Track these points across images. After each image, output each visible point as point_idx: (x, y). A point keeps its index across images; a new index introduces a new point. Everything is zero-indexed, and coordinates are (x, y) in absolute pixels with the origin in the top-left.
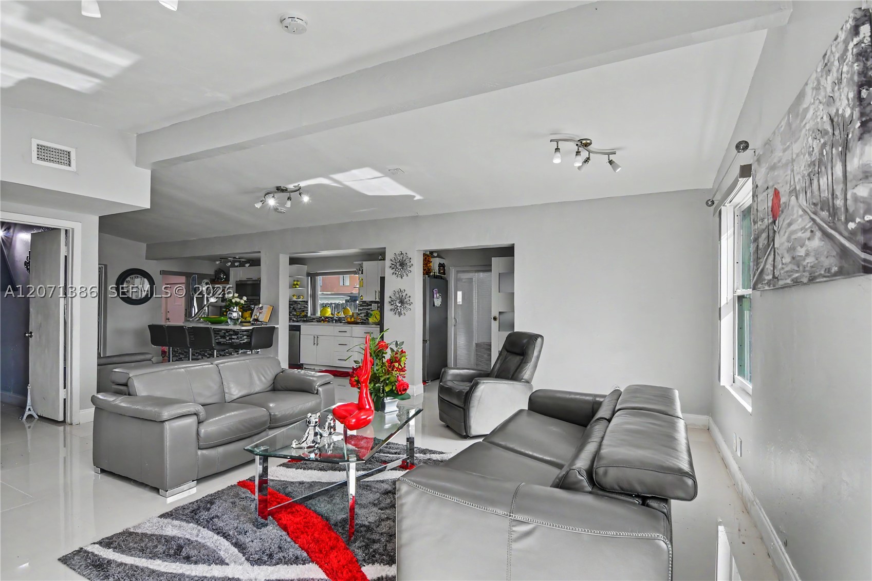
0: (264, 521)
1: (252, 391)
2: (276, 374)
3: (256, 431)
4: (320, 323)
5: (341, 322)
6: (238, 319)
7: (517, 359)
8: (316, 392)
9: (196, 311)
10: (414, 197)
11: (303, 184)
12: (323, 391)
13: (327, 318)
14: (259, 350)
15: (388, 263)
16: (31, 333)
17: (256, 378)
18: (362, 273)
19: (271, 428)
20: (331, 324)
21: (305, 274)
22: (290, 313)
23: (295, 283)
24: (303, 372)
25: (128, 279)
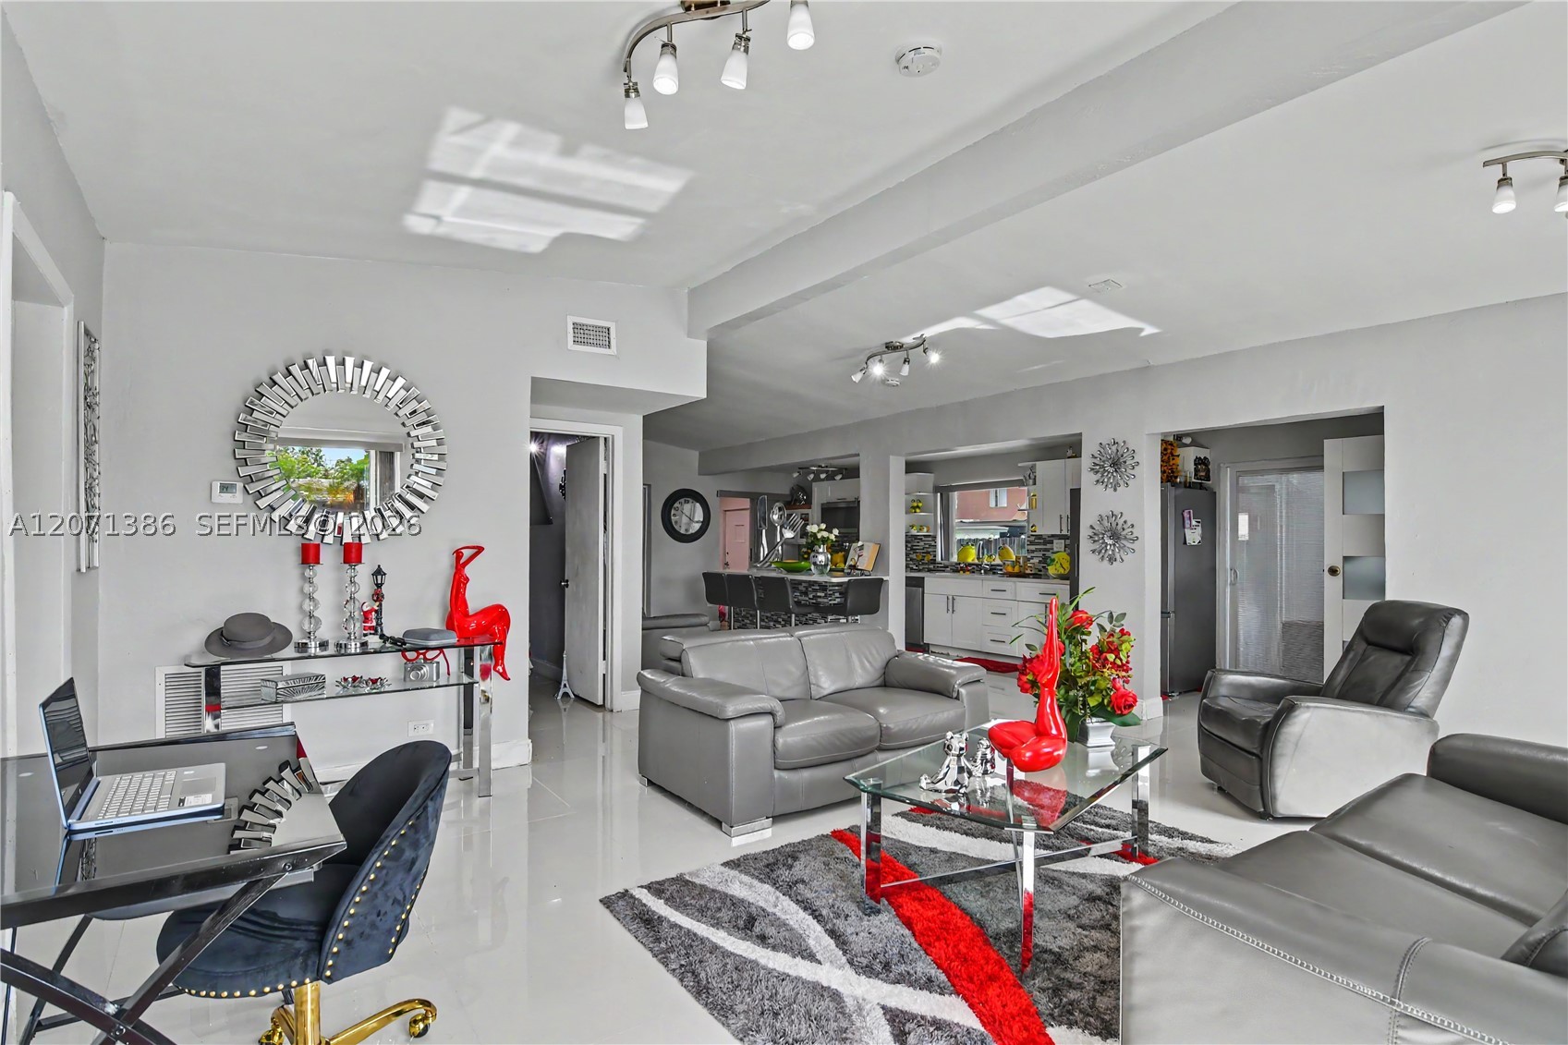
0: (874, 903)
1: (851, 685)
2: (887, 659)
3: (859, 751)
4: (956, 574)
5: (994, 573)
6: (826, 565)
7: (1397, 661)
8: (955, 695)
9: (766, 553)
10: (1141, 330)
11: (928, 333)
12: (968, 694)
13: (970, 565)
14: (858, 617)
15: (1086, 461)
16: (567, 581)
17: (857, 663)
18: (1035, 484)
19: (881, 749)
20: (976, 575)
21: (931, 487)
22: (907, 555)
23: (915, 504)
24: (932, 658)
25: (676, 505)
